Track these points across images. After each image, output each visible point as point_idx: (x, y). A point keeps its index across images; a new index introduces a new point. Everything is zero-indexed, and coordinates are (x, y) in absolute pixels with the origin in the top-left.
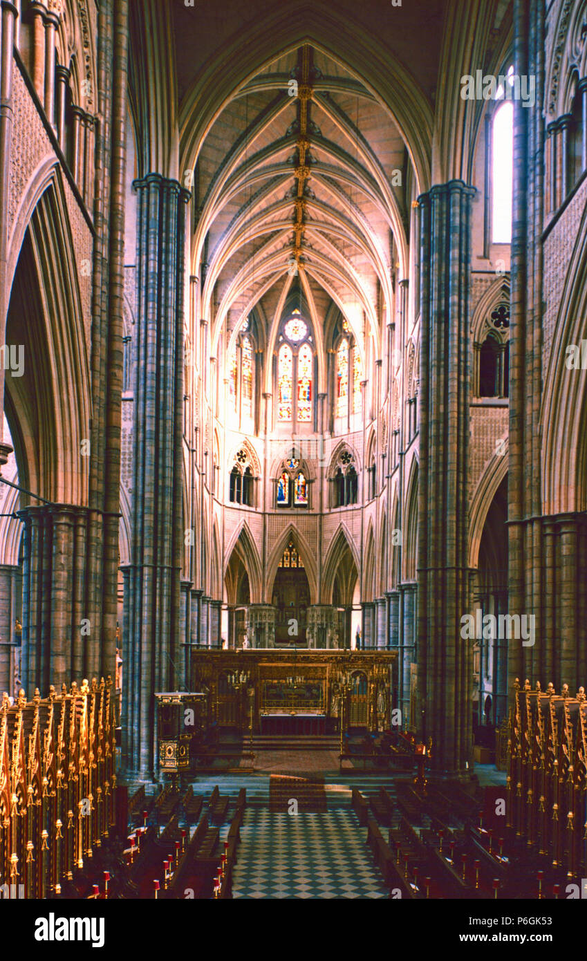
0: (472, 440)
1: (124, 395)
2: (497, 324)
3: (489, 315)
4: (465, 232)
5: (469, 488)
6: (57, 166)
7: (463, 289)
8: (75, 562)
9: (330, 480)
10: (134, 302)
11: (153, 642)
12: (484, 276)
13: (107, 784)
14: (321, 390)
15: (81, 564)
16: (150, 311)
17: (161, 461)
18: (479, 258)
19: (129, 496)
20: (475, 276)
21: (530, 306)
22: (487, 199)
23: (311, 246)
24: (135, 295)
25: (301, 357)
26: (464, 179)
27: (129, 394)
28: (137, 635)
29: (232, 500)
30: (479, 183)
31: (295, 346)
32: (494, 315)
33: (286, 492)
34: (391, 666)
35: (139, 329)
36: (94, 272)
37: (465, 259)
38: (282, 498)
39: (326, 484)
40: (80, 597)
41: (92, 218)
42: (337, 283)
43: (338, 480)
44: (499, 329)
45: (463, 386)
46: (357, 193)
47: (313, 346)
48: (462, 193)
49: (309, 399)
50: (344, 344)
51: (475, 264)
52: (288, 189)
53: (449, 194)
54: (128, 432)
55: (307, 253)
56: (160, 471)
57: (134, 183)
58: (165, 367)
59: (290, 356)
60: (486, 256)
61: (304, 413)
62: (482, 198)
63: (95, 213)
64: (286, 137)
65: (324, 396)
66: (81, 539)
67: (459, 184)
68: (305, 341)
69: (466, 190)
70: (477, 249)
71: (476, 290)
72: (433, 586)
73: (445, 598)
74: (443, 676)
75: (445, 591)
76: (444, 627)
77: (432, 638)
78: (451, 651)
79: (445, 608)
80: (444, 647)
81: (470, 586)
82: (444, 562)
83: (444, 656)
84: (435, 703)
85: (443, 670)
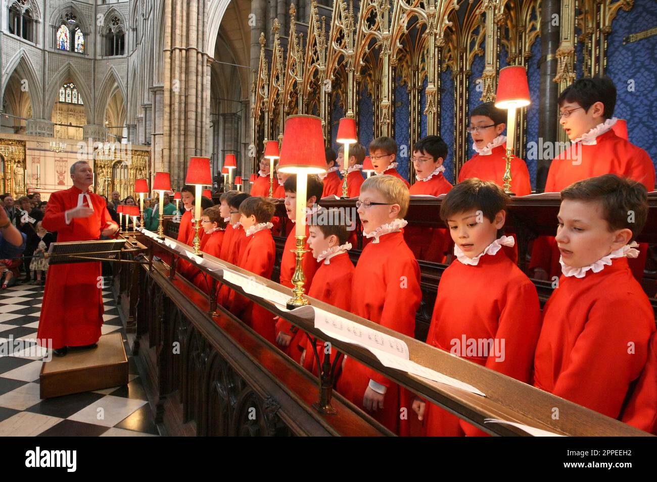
9: (103, 36)
39: (99, 38)
43: (109, 37)
72: (177, 62)
73: (187, 73)
74: (186, 135)
75: (187, 68)
76: (186, 97)
77: (177, 105)
78: (192, 115)
79: (187, 81)
80: (186, 112)
81: (207, 70)
82: (188, 43)
83: (186, 119)
84: (179, 156)
85: (186, 131)
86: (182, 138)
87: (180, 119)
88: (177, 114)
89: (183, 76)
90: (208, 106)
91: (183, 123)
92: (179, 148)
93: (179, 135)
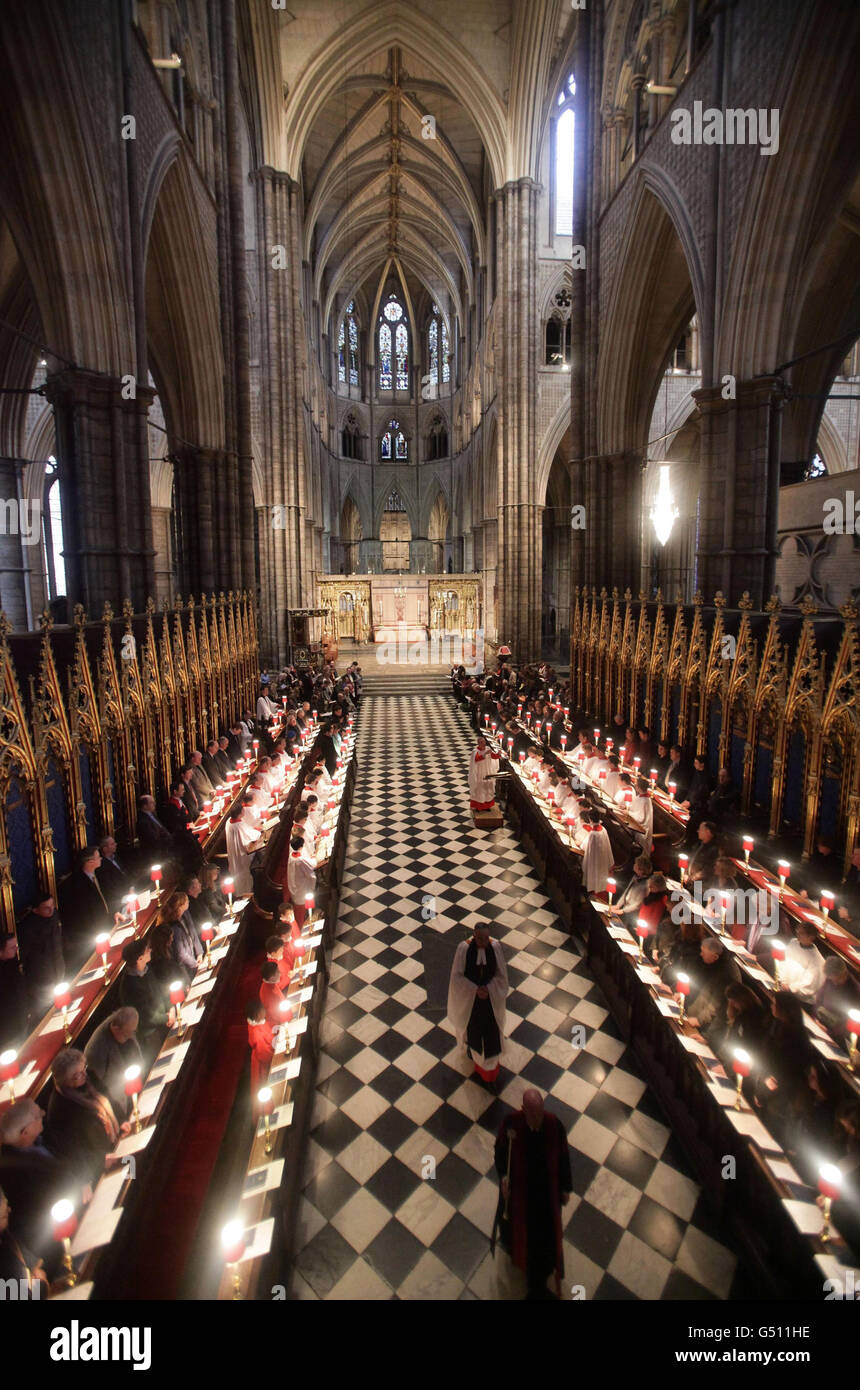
0: (540, 400)
1: (250, 363)
2: (560, 304)
3: (553, 297)
4: (533, 223)
5: (538, 441)
6: (178, 143)
7: (532, 272)
8: (217, 496)
9: (424, 438)
10: (257, 282)
11: (285, 568)
12: (549, 263)
13: (253, 677)
14: (415, 363)
15: (222, 498)
16: (270, 289)
17: (285, 418)
18: (545, 247)
19: (259, 448)
20: (541, 262)
21: (588, 282)
22: (552, 196)
23: (404, 238)
24: (256, 275)
25: (398, 334)
26: (533, 176)
27: (256, 362)
28: (272, 563)
29: (345, 454)
30: (545, 181)
31: (393, 326)
32: (558, 297)
33: (389, 448)
34: (476, 587)
35: (261, 306)
36: (219, 247)
37: (533, 247)
38: (386, 454)
39: (421, 441)
40: (222, 526)
41: (214, 196)
42: (427, 271)
43: (432, 439)
44: (561, 309)
45: (532, 355)
46: (443, 190)
47: (408, 326)
48: (530, 189)
49: (405, 371)
50: (434, 324)
51: (542, 252)
52: (383, 184)
53: (520, 191)
54: (257, 394)
55: (401, 244)
56: (285, 427)
57: (249, 175)
58: (286, 339)
59: (389, 333)
60: (550, 245)
61: (402, 383)
62: (546, 193)
63: (218, 194)
64: (381, 136)
65: (418, 367)
66: (221, 478)
67: (529, 181)
68: (401, 321)
69: (533, 186)
70: (542, 238)
71: (543, 273)
72: (510, 519)
73: (520, 529)
74: (519, 591)
75: (520, 523)
76: (519, 552)
77: (510, 561)
78: (525, 571)
79: (520, 537)
80: (519, 568)
81: (539, 519)
82: (519, 500)
83: (519, 575)
84: (513, 612)
85: (519, 586)
86: (516, 594)
87: (513, 575)
88: (510, 571)
89: (516, 532)
90: (540, 556)
91: (516, 579)
92: (513, 604)
93: (513, 591)
